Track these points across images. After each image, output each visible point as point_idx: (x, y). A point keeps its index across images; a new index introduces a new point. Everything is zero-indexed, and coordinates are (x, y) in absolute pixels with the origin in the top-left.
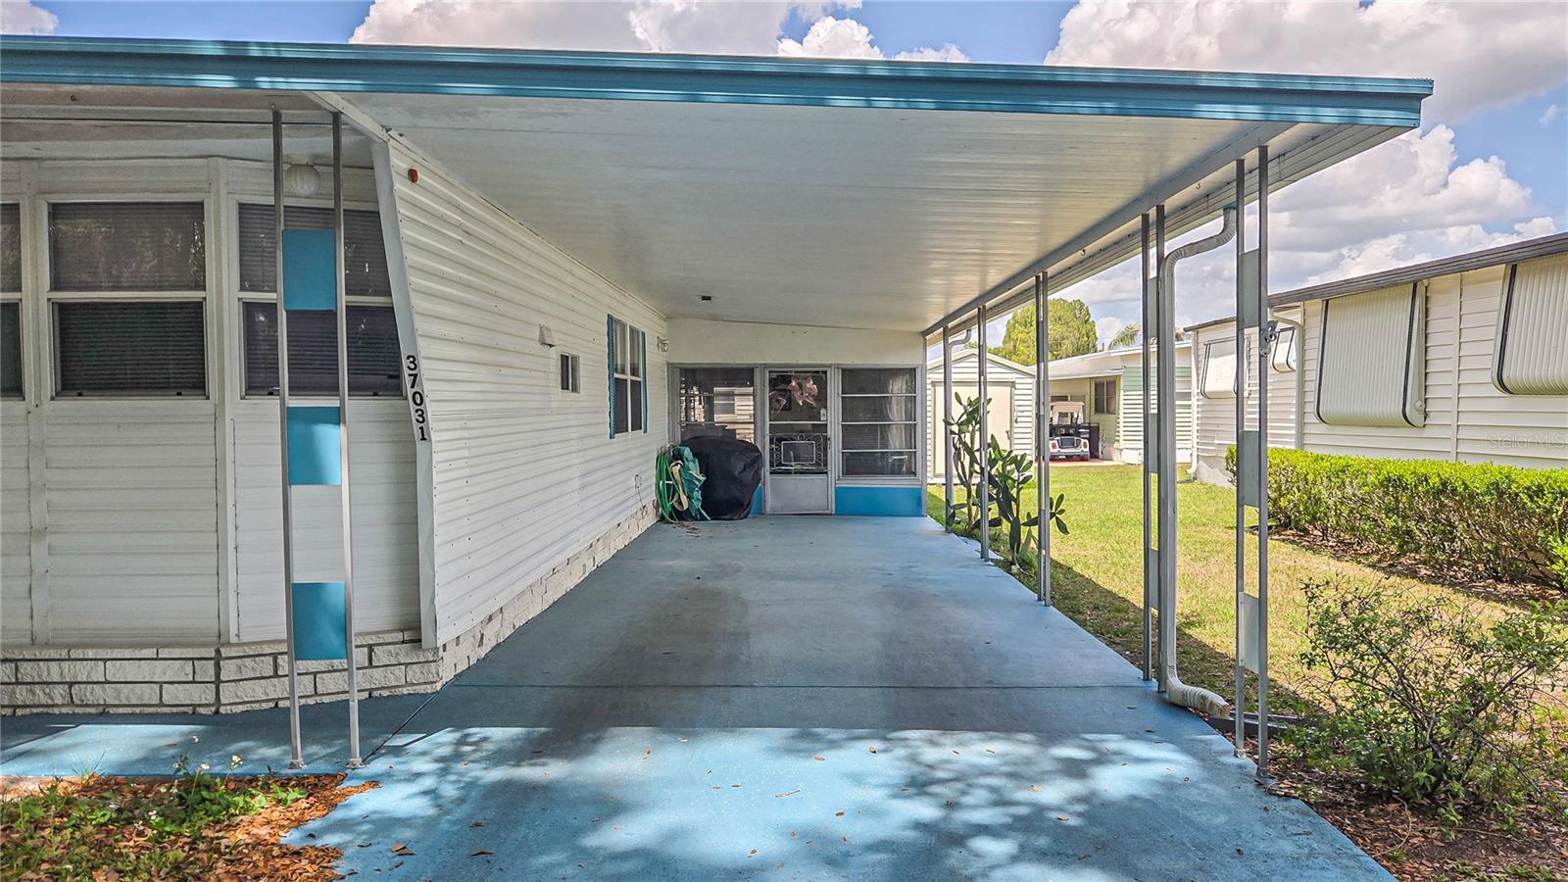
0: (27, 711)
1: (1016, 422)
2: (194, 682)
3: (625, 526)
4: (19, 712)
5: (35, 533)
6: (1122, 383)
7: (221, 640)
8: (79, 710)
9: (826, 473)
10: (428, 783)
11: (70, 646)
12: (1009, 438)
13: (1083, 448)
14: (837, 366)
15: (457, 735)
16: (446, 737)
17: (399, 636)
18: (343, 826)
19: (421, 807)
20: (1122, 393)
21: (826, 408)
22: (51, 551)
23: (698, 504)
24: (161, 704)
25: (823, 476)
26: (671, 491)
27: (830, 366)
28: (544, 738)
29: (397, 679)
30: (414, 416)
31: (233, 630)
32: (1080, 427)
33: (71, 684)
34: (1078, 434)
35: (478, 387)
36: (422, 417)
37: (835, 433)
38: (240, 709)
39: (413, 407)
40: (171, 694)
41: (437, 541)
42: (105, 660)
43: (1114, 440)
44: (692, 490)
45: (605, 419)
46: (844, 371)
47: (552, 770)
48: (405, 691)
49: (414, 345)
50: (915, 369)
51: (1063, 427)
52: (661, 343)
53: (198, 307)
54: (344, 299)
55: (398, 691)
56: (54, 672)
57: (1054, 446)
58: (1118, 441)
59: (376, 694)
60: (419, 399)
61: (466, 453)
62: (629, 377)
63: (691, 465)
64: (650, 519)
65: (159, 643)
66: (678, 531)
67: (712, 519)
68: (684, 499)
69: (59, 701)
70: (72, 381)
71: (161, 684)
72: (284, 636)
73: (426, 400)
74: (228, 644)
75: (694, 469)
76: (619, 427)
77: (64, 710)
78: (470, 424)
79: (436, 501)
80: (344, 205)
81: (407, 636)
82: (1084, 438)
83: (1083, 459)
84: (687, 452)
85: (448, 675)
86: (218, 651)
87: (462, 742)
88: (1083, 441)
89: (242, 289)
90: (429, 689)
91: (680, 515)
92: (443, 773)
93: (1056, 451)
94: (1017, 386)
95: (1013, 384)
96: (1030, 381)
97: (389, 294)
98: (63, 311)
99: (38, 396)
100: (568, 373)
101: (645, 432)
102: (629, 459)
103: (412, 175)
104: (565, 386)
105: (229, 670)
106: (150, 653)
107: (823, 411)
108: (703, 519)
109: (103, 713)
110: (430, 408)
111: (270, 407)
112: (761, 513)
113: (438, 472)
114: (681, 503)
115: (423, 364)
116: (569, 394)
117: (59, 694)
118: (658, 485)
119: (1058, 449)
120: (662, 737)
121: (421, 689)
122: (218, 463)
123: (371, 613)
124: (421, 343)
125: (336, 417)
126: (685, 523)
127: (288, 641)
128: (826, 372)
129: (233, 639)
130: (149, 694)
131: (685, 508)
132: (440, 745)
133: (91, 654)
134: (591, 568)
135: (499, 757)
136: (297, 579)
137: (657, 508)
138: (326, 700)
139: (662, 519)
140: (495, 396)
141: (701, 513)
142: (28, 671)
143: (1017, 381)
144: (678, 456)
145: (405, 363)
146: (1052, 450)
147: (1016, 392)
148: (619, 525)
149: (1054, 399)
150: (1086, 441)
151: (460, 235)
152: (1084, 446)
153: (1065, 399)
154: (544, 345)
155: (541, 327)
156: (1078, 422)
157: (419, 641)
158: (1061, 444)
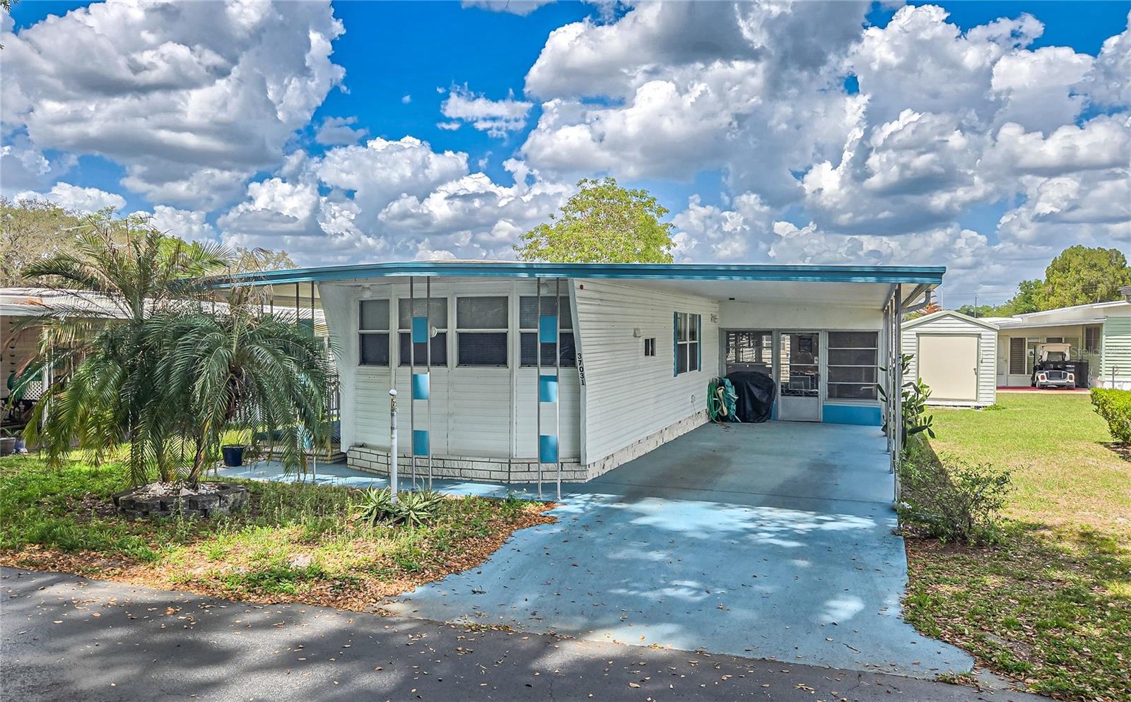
0: (446, 478)
1: (982, 362)
2: (501, 471)
3: (684, 423)
4: (444, 478)
5: (449, 415)
6: (1104, 329)
7: (510, 457)
8: (463, 479)
9: (817, 396)
10: (582, 506)
11: (461, 456)
12: (976, 374)
13: (1068, 380)
14: (825, 330)
15: (591, 496)
16: (588, 496)
17: (572, 460)
18: (557, 513)
19: (581, 511)
20: (1104, 336)
21: (818, 356)
22: (455, 421)
23: (733, 413)
24: (490, 479)
25: (815, 398)
26: (717, 405)
27: (821, 330)
28: (623, 498)
29: (572, 476)
30: (580, 376)
31: (514, 454)
32: (1067, 363)
33: (461, 469)
34: (1064, 369)
35: (604, 362)
36: (583, 376)
37: (824, 372)
38: (516, 482)
39: (580, 372)
40: (494, 475)
41: (587, 424)
42: (472, 461)
43: (1097, 374)
44: (730, 404)
45: (672, 367)
46: (829, 333)
47: (624, 506)
48: (574, 481)
49: (580, 349)
50: (877, 332)
51: (1052, 363)
52: (713, 318)
53: (505, 335)
54: (559, 331)
55: (572, 481)
56: (456, 464)
57: (1043, 378)
58: (1101, 375)
59: (563, 481)
60: (582, 369)
61: (599, 389)
62: (688, 342)
63: (730, 389)
64: (703, 420)
65: (489, 456)
66: (719, 427)
67: (742, 422)
68: (725, 409)
69: (457, 475)
70: (463, 361)
71: (490, 471)
72: (537, 457)
73: (585, 370)
74: (513, 458)
75: (732, 392)
76: (680, 369)
77: (459, 478)
78: (601, 377)
79: (587, 408)
80: (560, 295)
81: (576, 460)
82: (1070, 372)
83: (1069, 388)
84: (727, 382)
85: (590, 478)
86: (510, 461)
87: (592, 497)
88: (1069, 374)
89: (521, 328)
90: (583, 481)
91: (722, 419)
92: (586, 504)
93: (1044, 381)
94: (982, 337)
95: (979, 336)
96: (994, 333)
97: (572, 328)
98: (460, 335)
99: (452, 366)
100: (649, 347)
101: (700, 370)
102: (688, 387)
103: (582, 287)
104: (647, 354)
105: (513, 468)
106: (487, 460)
107: (816, 358)
108: (737, 421)
109: (471, 480)
110: (586, 372)
111: (533, 371)
112: (776, 420)
113: (589, 397)
114: (723, 412)
115: (583, 356)
116: (650, 357)
117: (457, 472)
118: (708, 401)
119: (1046, 380)
120: (667, 501)
121: (579, 481)
122: (511, 392)
123: (564, 451)
124: (583, 348)
125: (555, 379)
126: (725, 423)
127: (538, 459)
128: (818, 334)
129: (514, 457)
130: (486, 475)
131: (726, 414)
132: (585, 497)
133: (468, 459)
134: (661, 443)
135: (606, 502)
136: (541, 434)
137: (709, 414)
138: (546, 482)
139: (712, 421)
140: (612, 365)
141: (735, 418)
142: (447, 463)
143: (982, 333)
144: (722, 384)
145: (577, 356)
146: (1041, 381)
147: (982, 341)
148: (680, 422)
149: (1050, 340)
150: (1072, 374)
151: (599, 302)
152: (1071, 378)
153: (1059, 340)
154: (635, 337)
155: (635, 329)
156: (1066, 360)
157: (580, 462)
158: (1050, 377)
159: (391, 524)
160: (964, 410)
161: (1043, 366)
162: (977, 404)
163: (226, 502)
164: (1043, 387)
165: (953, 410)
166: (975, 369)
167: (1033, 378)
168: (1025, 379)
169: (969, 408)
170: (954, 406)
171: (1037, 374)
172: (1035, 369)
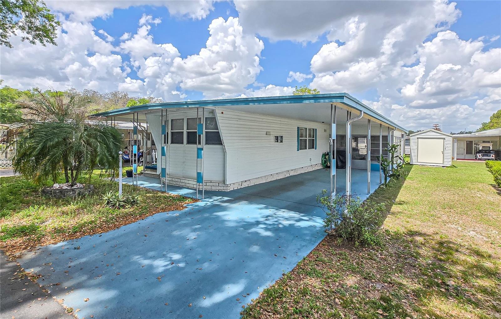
0: (181, 186)
1: (445, 149)
12: (443, 154)
13: (491, 157)
29: (222, 188)
32: (491, 151)
33: (185, 183)
34: (490, 153)
36: (225, 149)
41: (227, 168)
45: (296, 147)
51: (484, 150)
55: (222, 190)
57: (479, 156)
60: (224, 146)
61: (237, 154)
62: (308, 138)
64: (319, 167)
70: (189, 142)
73: (226, 146)
76: (302, 148)
79: (227, 162)
81: (222, 182)
83: (492, 160)
85: (231, 190)
87: (220, 199)
88: (492, 155)
89: (205, 130)
91: (327, 167)
93: (480, 157)
94: (446, 139)
95: (444, 139)
96: (451, 138)
97: (218, 130)
98: (188, 133)
99: (185, 144)
100: (279, 139)
101: (316, 149)
102: (307, 155)
103: (222, 113)
104: (276, 142)
113: (229, 157)
115: (224, 141)
116: (279, 143)
118: (322, 160)
119: (481, 157)
121: (225, 191)
124: (224, 138)
125: (202, 149)
131: (329, 165)
132: (217, 198)
134: (288, 176)
136: (198, 171)
137: (321, 165)
140: (248, 145)
143: (446, 138)
145: (222, 141)
146: (479, 157)
147: (445, 141)
148: (302, 168)
149: (484, 142)
150: (494, 155)
151: (237, 120)
152: (493, 156)
153: (489, 142)
154: (267, 135)
155: (266, 132)
156: (490, 149)
157: (224, 183)
158: (483, 156)
159: (111, 206)
160: (437, 167)
161: (480, 152)
162: (443, 165)
163: (75, 192)
164: (480, 159)
165: (433, 167)
166: (442, 152)
167: (476, 156)
168: (472, 156)
169: (440, 167)
170: (433, 166)
171: (477, 154)
172: (477, 153)
